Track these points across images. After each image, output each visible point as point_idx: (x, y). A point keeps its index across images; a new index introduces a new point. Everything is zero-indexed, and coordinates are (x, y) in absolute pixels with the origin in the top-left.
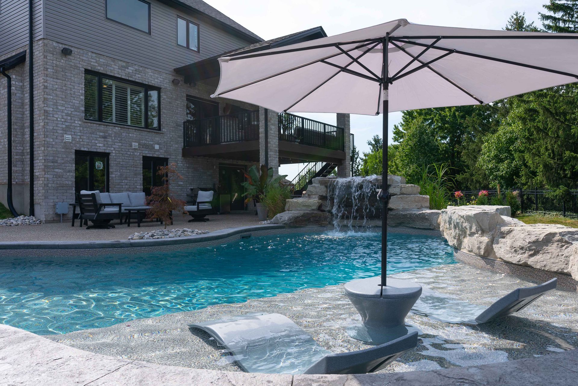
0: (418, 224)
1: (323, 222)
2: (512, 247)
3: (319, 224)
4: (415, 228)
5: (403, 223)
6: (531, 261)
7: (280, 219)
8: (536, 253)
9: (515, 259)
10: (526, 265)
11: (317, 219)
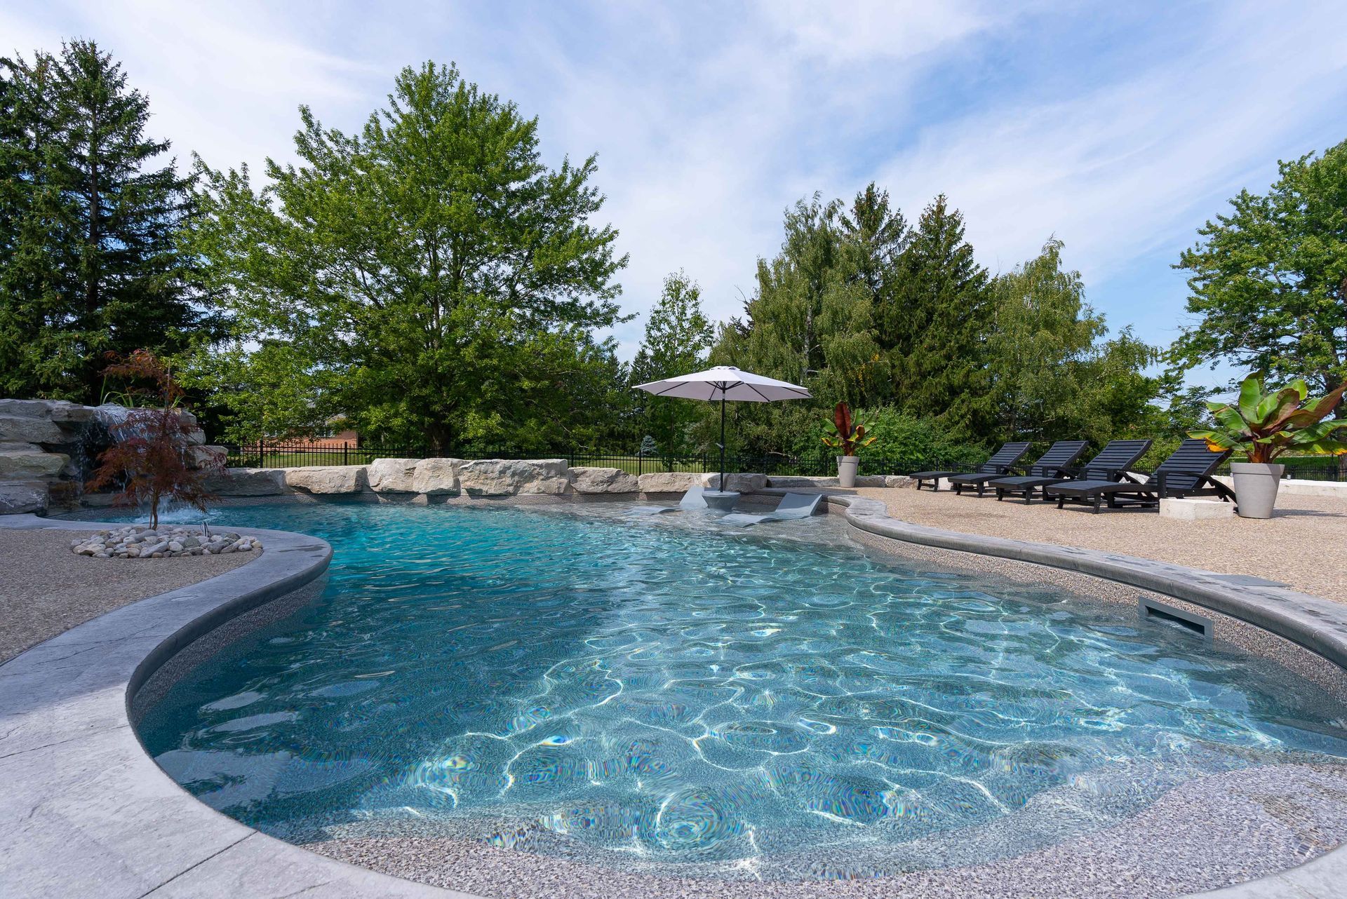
0: (250, 490)
1: (73, 502)
2: (593, 482)
3: (65, 508)
4: (245, 496)
5: (220, 490)
6: (610, 489)
7: (10, 501)
8: (612, 483)
9: (599, 489)
10: (607, 493)
11: (62, 496)
